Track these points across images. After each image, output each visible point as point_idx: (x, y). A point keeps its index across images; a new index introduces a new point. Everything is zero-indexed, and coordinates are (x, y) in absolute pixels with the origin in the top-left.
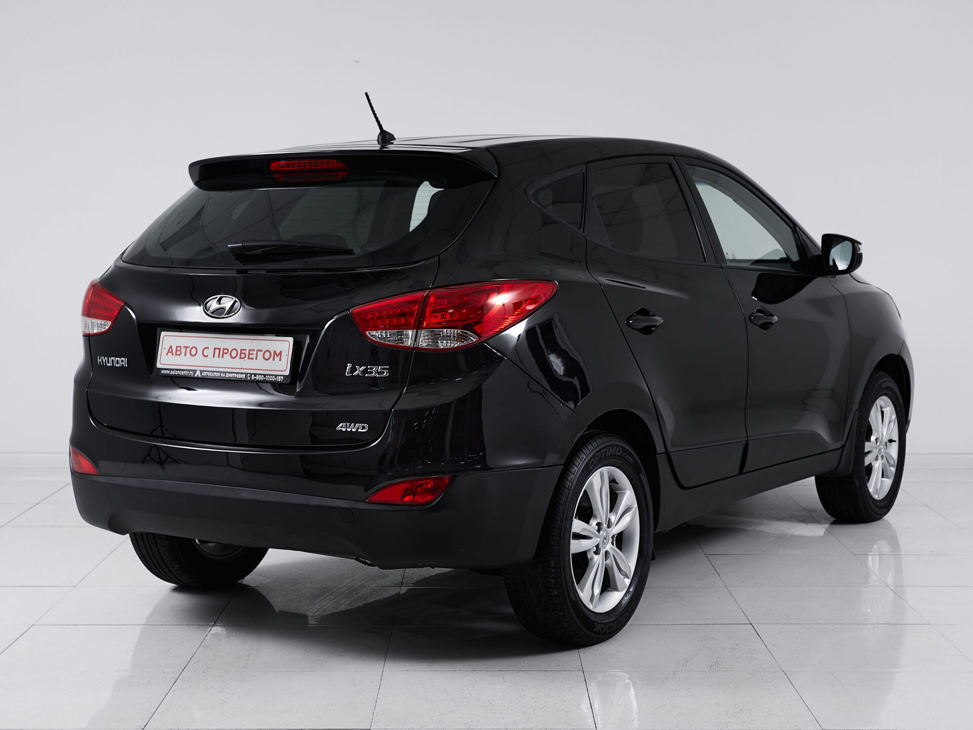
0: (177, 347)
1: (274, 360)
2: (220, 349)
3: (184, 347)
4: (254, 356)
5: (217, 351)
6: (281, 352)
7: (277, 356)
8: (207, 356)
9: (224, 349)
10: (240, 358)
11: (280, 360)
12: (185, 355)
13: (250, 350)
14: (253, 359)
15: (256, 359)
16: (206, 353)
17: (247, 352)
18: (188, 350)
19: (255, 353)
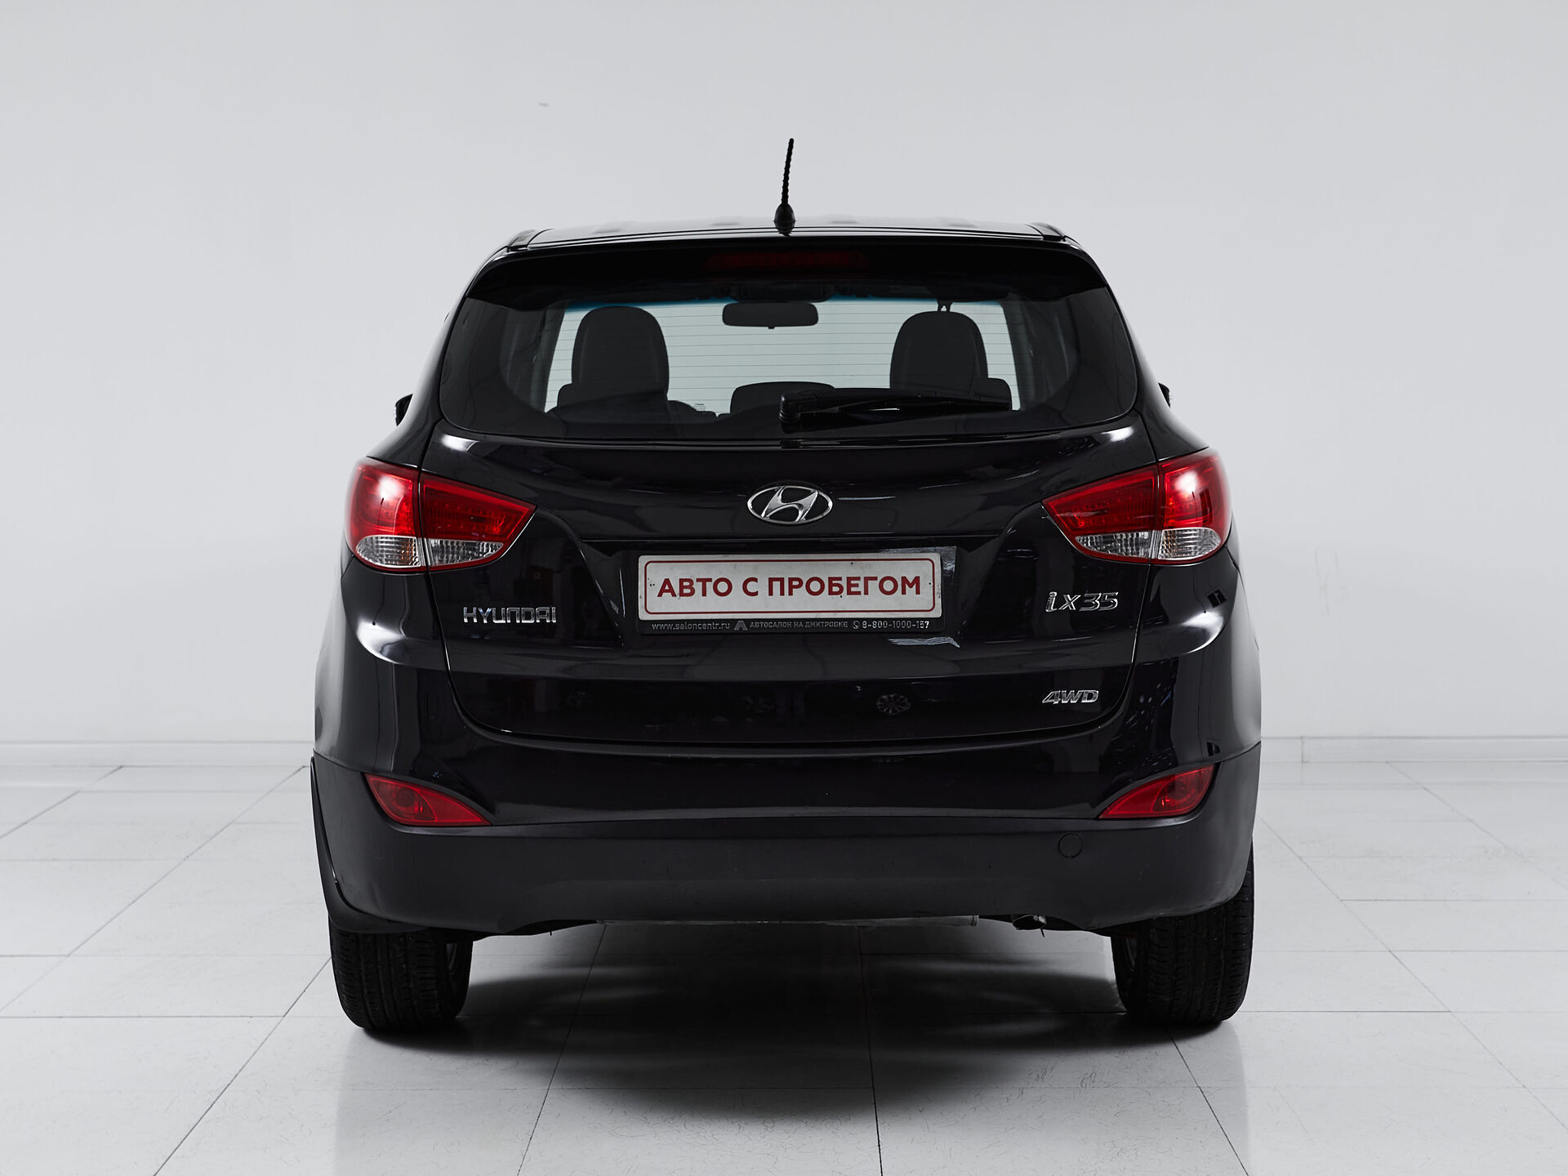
0: (682, 581)
1: (904, 592)
2: (782, 580)
3: (698, 580)
4: (861, 588)
5: (777, 585)
6: (917, 580)
7: (911, 586)
8: (756, 594)
9: (791, 580)
10: (831, 593)
11: (918, 592)
12: (704, 594)
13: (849, 579)
14: (859, 593)
15: (866, 593)
16: (751, 587)
17: (844, 583)
18: (710, 586)
19: (861, 583)
